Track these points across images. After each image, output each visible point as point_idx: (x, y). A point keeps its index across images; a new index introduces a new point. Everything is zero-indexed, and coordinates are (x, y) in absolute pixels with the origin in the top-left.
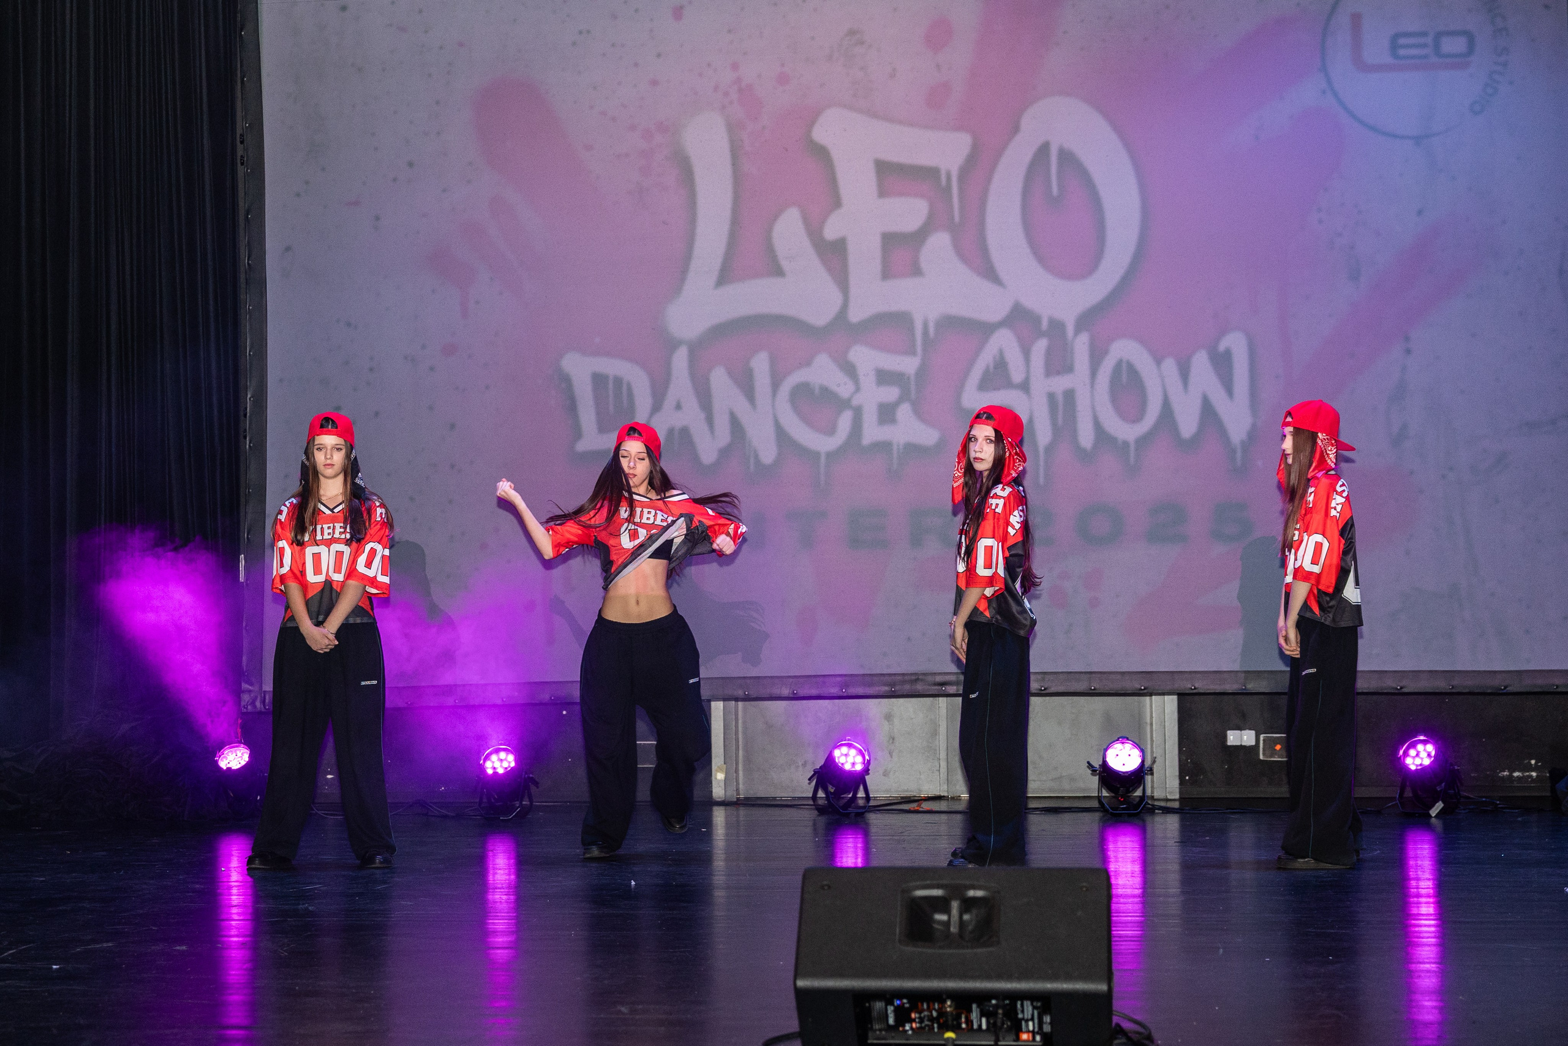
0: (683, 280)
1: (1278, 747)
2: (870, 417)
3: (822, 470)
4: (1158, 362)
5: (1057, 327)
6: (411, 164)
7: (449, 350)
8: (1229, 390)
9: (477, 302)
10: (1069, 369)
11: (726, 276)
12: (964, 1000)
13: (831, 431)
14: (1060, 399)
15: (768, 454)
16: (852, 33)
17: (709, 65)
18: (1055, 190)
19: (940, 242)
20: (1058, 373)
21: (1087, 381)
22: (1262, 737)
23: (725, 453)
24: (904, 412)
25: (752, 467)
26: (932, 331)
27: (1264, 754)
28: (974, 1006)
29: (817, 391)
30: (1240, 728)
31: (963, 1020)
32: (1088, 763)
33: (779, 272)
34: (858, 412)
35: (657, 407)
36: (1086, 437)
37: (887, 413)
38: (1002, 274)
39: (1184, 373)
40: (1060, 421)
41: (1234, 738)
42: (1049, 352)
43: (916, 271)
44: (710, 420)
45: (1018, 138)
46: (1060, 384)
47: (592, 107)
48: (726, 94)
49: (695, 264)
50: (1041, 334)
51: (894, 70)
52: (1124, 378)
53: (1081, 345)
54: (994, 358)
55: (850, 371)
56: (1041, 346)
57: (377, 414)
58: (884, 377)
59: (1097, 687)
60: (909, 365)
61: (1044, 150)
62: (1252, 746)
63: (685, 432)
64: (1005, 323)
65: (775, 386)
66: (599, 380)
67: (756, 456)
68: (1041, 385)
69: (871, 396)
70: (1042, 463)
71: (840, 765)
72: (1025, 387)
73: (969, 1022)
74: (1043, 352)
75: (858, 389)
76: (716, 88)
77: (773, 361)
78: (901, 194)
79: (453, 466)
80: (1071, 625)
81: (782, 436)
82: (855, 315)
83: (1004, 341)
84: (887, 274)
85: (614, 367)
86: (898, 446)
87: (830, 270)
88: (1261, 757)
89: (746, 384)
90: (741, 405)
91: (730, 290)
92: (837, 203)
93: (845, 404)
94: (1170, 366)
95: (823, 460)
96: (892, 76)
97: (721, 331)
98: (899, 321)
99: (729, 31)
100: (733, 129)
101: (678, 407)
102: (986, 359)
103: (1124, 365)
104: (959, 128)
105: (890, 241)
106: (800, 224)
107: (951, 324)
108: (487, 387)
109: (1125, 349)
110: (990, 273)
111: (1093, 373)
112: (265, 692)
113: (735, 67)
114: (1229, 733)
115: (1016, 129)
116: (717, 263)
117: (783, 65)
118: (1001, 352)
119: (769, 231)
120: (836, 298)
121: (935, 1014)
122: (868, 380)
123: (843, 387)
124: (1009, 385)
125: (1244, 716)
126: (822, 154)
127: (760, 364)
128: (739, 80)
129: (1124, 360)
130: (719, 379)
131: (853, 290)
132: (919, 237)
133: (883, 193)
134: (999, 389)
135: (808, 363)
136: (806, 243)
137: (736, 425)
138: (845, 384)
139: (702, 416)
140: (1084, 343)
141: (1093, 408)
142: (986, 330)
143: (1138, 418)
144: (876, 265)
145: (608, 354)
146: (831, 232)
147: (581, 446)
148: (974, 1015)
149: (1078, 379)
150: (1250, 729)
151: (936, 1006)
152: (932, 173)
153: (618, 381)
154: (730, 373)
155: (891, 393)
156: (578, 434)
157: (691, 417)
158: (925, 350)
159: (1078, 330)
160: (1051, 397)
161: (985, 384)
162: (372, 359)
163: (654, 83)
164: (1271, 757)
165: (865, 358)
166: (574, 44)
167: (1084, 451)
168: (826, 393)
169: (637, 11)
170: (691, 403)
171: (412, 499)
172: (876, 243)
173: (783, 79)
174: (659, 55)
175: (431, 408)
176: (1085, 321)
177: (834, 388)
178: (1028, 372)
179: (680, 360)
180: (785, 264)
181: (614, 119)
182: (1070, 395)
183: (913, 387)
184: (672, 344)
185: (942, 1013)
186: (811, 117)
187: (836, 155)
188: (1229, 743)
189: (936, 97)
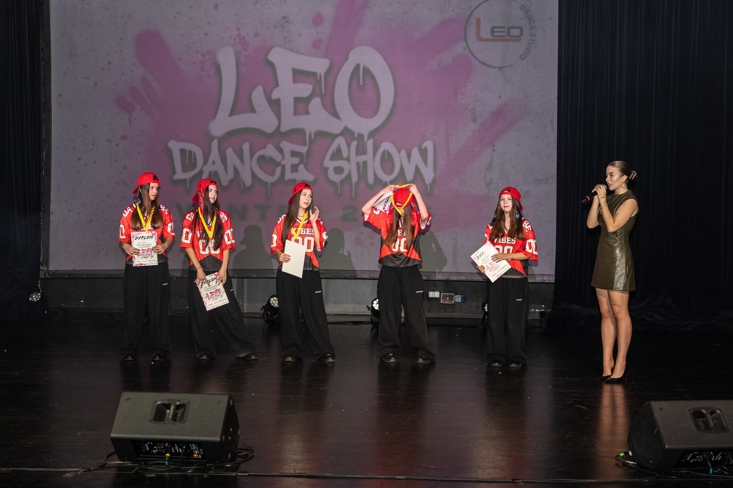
0: (216, 113)
1: (448, 298)
2: (288, 169)
3: (269, 189)
4: (399, 151)
5: (361, 136)
6: (110, 63)
7: (124, 138)
8: (426, 163)
9: (135, 119)
10: (365, 153)
11: (233, 112)
12: (172, 443)
13: (273, 174)
14: (361, 165)
15: (248, 181)
16: (284, 17)
17: (228, 28)
18: (361, 83)
19: (316, 101)
20: (361, 154)
21: (372, 158)
22: (442, 294)
23: (231, 182)
24: (301, 167)
25: (242, 187)
26: (313, 136)
27: (442, 301)
28: (176, 445)
29: (268, 158)
30: (434, 291)
31: (173, 449)
32: (367, 306)
33: (254, 111)
34: (283, 167)
35: (205, 163)
36: (371, 180)
37: (295, 168)
38: (341, 116)
39: (409, 156)
40: (361, 173)
41: (432, 294)
42: (357, 147)
43: (307, 113)
44: (226, 169)
45: (348, 62)
46: (361, 159)
47: (181, 43)
48: (235, 40)
49: (221, 107)
50: (354, 139)
51: (300, 33)
52: (386, 157)
53: (370, 144)
54: (337, 147)
55: (281, 151)
56: (354, 144)
57: (95, 162)
58: (294, 154)
59: (372, 276)
60: (303, 149)
61: (358, 66)
62: (438, 298)
63: (216, 173)
64: (342, 134)
65: (252, 156)
66: (183, 152)
67: (244, 183)
68: (354, 159)
69: (289, 161)
70: (354, 189)
71: (272, 304)
72: (348, 159)
73: (175, 450)
74: (355, 146)
75: (283, 158)
76: (231, 38)
77: (251, 147)
78: (303, 82)
79: (125, 184)
80: (363, 252)
81: (253, 175)
82: (283, 129)
83: (340, 141)
84: (295, 114)
85: (188, 146)
86: (299, 181)
87: (273, 111)
88: (441, 302)
89: (240, 155)
90: (238, 163)
91: (234, 118)
92: (277, 85)
93: (279, 164)
94: (403, 153)
95: (269, 186)
96: (300, 35)
97: (230, 134)
98: (300, 132)
99: (236, 15)
100: (237, 54)
101: (214, 163)
102: (333, 148)
103: (386, 152)
104: (325, 57)
105: (297, 100)
106: (262, 92)
107: (321, 134)
108: (139, 153)
109: (387, 146)
110: (335, 115)
111: (374, 155)
112: (49, 270)
113: (238, 29)
114: (430, 292)
115: (347, 59)
116: (230, 107)
117: (257, 29)
118: (339, 145)
119: (250, 95)
120: (275, 122)
121: (162, 447)
122: (287, 154)
123: (278, 158)
124: (342, 158)
125: (436, 286)
126: (271, 65)
127: (246, 147)
128: (239, 35)
129: (386, 150)
130: (230, 152)
131: (283, 120)
132: (308, 100)
133: (295, 81)
134: (338, 160)
135: (264, 147)
136: (265, 100)
137: (236, 171)
138: (279, 156)
139: (223, 167)
140: (371, 143)
141: (374, 169)
142: (333, 137)
143: (391, 173)
144: (292, 110)
145: (187, 141)
146: (275, 95)
147: (175, 177)
148: (176, 448)
149: (368, 157)
150: (438, 291)
151: (162, 445)
152: (313, 74)
153: (190, 152)
154: (234, 150)
155: (296, 160)
156: (174, 173)
157: (219, 167)
158: (310, 144)
159: (369, 138)
160: (358, 164)
161: (333, 158)
162: (93, 140)
163: (206, 34)
164: (445, 302)
165: (287, 146)
166: (175, 17)
167: (370, 185)
168: (272, 160)
169: (200, 5)
170: (219, 162)
171: (108, 196)
172: (292, 101)
173: (257, 35)
174: (208, 24)
175: (116, 160)
176: (372, 134)
177: (274, 157)
178: (349, 153)
179: (215, 144)
180: (256, 108)
181: (190, 48)
182: (365, 163)
183: (305, 158)
184: (212, 138)
185: (165, 447)
186: (268, 50)
187: (277, 65)
188: (430, 296)
189: (316, 44)
